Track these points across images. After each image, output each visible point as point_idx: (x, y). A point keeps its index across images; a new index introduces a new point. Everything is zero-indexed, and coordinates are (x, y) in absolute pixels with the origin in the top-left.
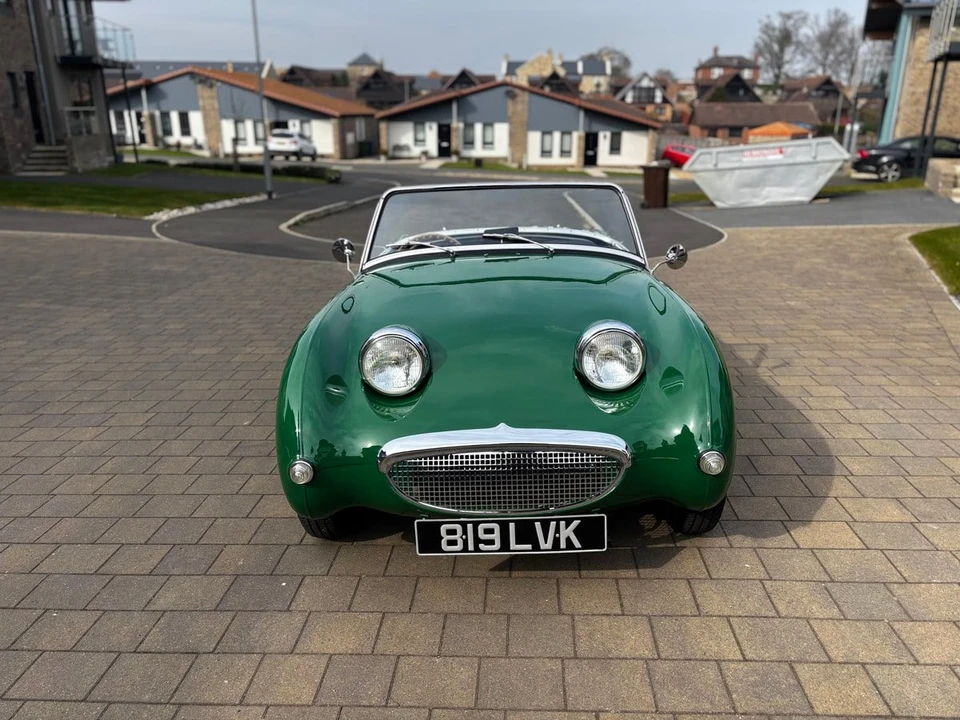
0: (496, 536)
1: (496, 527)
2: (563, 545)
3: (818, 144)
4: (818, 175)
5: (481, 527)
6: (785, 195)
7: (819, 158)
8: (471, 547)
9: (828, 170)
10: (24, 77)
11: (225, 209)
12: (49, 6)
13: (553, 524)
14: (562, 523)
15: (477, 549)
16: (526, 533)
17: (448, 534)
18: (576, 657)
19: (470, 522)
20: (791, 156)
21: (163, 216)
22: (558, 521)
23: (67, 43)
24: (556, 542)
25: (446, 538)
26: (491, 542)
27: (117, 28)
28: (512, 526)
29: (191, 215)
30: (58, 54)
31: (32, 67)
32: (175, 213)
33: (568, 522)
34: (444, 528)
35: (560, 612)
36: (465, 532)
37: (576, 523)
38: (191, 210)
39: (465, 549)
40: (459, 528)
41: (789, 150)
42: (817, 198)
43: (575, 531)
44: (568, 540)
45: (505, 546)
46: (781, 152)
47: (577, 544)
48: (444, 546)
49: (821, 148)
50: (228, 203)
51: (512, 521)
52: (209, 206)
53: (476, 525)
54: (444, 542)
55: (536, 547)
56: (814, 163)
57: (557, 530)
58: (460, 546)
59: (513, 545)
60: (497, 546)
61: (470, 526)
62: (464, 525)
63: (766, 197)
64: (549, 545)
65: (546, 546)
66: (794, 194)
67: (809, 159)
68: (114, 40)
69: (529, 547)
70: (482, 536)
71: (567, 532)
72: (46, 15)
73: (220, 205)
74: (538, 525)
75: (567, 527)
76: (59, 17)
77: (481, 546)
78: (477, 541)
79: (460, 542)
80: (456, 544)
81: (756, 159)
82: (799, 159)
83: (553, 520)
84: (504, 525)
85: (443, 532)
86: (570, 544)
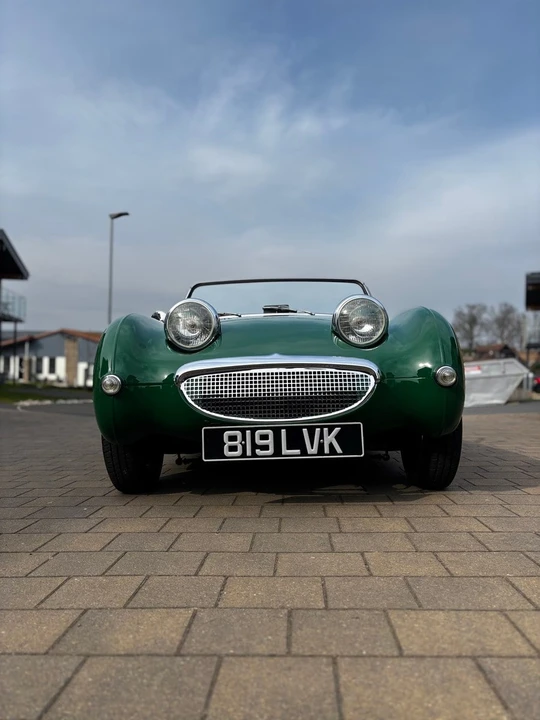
0: (270, 442)
1: (270, 433)
2: (327, 451)
3: (505, 363)
4: (508, 385)
5: (258, 433)
6: (487, 399)
7: (507, 373)
8: (249, 453)
9: (514, 381)
13: (318, 430)
14: (326, 429)
15: (254, 454)
16: (295, 438)
17: (230, 440)
18: (341, 532)
19: (248, 429)
20: (487, 371)
21: (27, 403)
22: (322, 427)
24: (321, 446)
25: (228, 444)
26: (266, 448)
27: (15, 296)
28: (283, 431)
29: (47, 405)
32: (36, 402)
33: (331, 429)
34: (226, 435)
35: (326, 516)
36: (244, 438)
37: (337, 430)
38: (48, 402)
39: (244, 454)
40: (238, 434)
41: (485, 368)
42: (508, 402)
43: (336, 437)
44: (331, 445)
45: (278, 451)
46: (480, 369)
47: (339, 450)
48: (227, 452)
49: (507, 366)
50: (76, 402)
51: (283, 428)
52: (61, 402)
53: (253, 431)
54: (226, 447)
55: (304, 452)
56: (503, 376)
57: (322, 436)
58: (239, 452)
59: (285, 451)
60: (271, 451)
61: (248, 432)
62: (243, 431)
63: (473, 401)
64: (315, 450)
65: (312, 450)
66: (492, 399)
67: (500, 373)
68: (13, 304)
69: (298, 452)
70: (259, 442)
71: (330, 439)
73: (69, 402)
74: (305, 430)
75: (329, 434)
77: (258, 451)
78: (254, 446)
79: (240, 447)
80: (236, 450)
82: (493, 373)
83: (318, 427)
84: (277, 431)
85: (226, 439)
86: (332, 450)
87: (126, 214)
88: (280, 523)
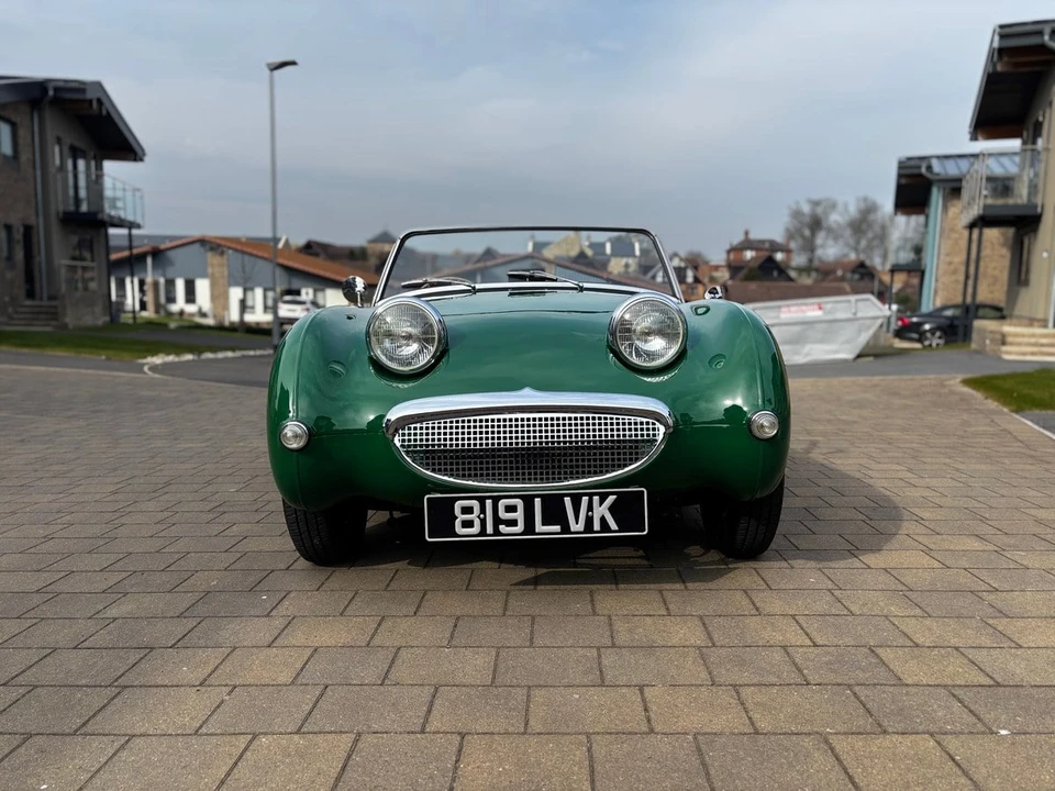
0: (519, 515)
1: (519, 503)
2: (597, 526)
3: (857, 301)
4: (859, 332)
5: (502, 503)
6: (828, 352)
7: (859, 315)
8: (490, 530)
9: (869, 327)
10: (22, 230)
11: (226, 359)
12: (58, 162)
13: (585, 499)
14: (596, 498)
15: (497, 532)
16: (554, 511)
17: (463, 513)
18: (613, 646)
19: (489, 498)
20: (830, 312)
21: (158, 360)
22: (591, 496)
23: (71, 201)
24: (589, 521)
25: (461, 517)
26: (513, 523)
27: (127, 187)
28: (538, 501)
29: (188, 361)
30: (61, 209)
31: (32, 221)
32: (171, 358)
33: (603, 498)
34: (458, 505)
35: (595, 613)
36: (483, 510)
37: (612, 498)
38: (189, 357)
39: (483, 532)
40: (475, 504)
41: (829, 306)
42: (859, 356)
43: (612, 509)
44: (603, 520)
45: (530, 527)
46: (820, 308)
47: (613, 525)
48: (459, 529)
49: (860, 304)
50: (230, 354)
51: (538, 496)
52: (209, 355)
53: (496, 501)
54: (458, 523)
55: (566, 529)
56: (854, 319)
57: (590, 508)
58: (476, 529)
59: (539, 527)
60: (520, 528)
61: (489, 502)
62: (482, 501)
63: (808, 354)
64: (580, 526)
65: (577, 527)
66: (836, 352)
67: (849, 315)
68: (123, 199)
69: (557, 528)
70: (503, 515)
71: (602, 511)
72: (52, 170)
73: (220, 355)
74: (567, 500)
75: (601, 504)
76: (67, 172)
77: (502, 528)
78: (497, 521)
79: (477, 523)
80: (473, 527)
81: (795, 315)
82: (840, 315)
83: (585, 494)
84: (528, 502)
85: (457, 511)
86: (604, 525)
87: (293, 63)
88: (533, 624)
